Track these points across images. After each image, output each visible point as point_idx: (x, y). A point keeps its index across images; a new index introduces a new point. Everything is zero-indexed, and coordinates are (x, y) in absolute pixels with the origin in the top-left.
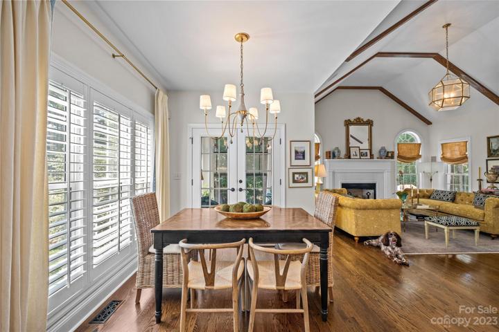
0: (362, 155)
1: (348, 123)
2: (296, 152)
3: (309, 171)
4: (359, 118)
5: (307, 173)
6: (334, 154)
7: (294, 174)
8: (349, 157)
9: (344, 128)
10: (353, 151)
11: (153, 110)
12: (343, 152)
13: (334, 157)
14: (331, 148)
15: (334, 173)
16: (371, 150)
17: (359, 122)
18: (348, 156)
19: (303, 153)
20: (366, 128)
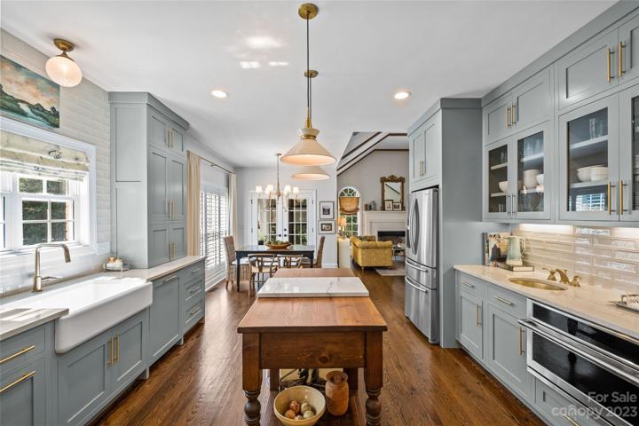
0: (395, 207)
1: (383, 180)
2: (324, 209)
3: (333, 223)
4: (392, 176)
5: (331, 224)
6: (370, 207)
7: (322, 225)
8: (384, 210)
9: (380, 184)
10: (387, 204)
11: (228, 186)
12: (379, 205)
13: (370, 209)
14: (368, 201)
15: (371, 222)
16: (402, 203)
17: (393, 179)
18: (383, 208)
19: (329, 210)
20: (400, 184)
